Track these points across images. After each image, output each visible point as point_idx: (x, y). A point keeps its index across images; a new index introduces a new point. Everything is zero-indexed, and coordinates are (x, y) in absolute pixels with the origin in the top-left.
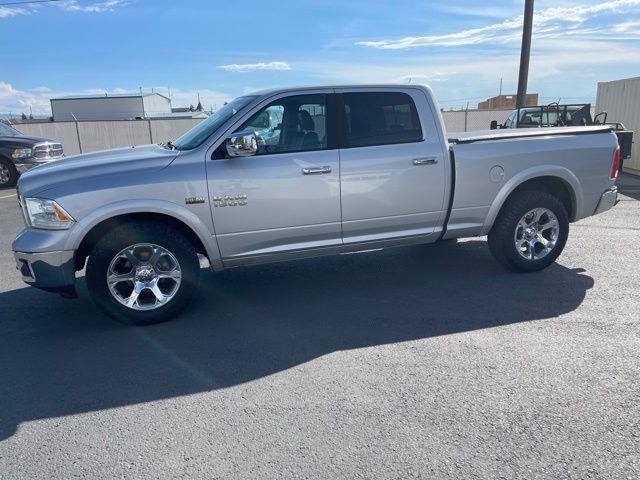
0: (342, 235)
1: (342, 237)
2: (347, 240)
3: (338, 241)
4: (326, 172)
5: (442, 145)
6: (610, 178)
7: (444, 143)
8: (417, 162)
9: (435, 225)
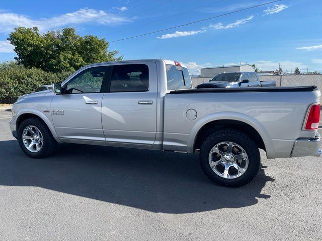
0: (105, 136)
1: (105, 137)
2: (107, 139)
3: (103, 139)
4: (96, 104)
5: (158, 94)
6: (304, 129)
7: (160, 93)
8: (140, 102)
9: (155, 140)
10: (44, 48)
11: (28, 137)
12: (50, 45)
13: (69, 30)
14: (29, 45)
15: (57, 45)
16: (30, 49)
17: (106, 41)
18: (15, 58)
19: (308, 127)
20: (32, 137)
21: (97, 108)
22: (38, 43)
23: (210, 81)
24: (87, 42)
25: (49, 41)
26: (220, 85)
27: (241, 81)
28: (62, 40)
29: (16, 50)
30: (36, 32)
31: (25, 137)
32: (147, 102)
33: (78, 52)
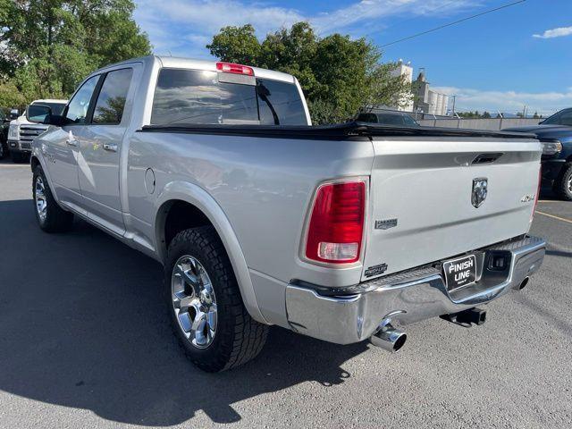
4: (74, 145)
5: (127, 130)
6: (303, 254)
9: (125, 228)
11: (40, 196)
12: (265, 55)
22: (249, 52)
23: (540, 123)
24: (330, 48)
28: (287, 44)
30: (250, 34)
32: (111, 148)
33: (312, 66)
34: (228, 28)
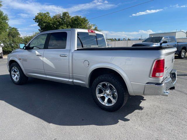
1: (46, 75)
4: (40, 55)
5: (70, 50)
6: (151, 76)
7: (71, 50)
8: (61, 55)
9: (69, 78)
10: (52, 24)
11: (14, 73)
12: (55, 22)
13: (66, 13)
14: (44, 23)
15: (59, 22)
16: (44, 24)
17: (86, 19)
18: (39, 30)
19: (154, 75)
20: (16, 73)
21: (41, 58)
22: (49, 21)
23: (143, 42)
24: (75, 20)
25: (55, 20)
26: (146, 45)
27: (162, 42)
28: (62, 19)
29: (39, 25)
30: (48, 15)
31: (12, 72)
32: (64, 55)
33: (70, 26)
34: (40, 13)
